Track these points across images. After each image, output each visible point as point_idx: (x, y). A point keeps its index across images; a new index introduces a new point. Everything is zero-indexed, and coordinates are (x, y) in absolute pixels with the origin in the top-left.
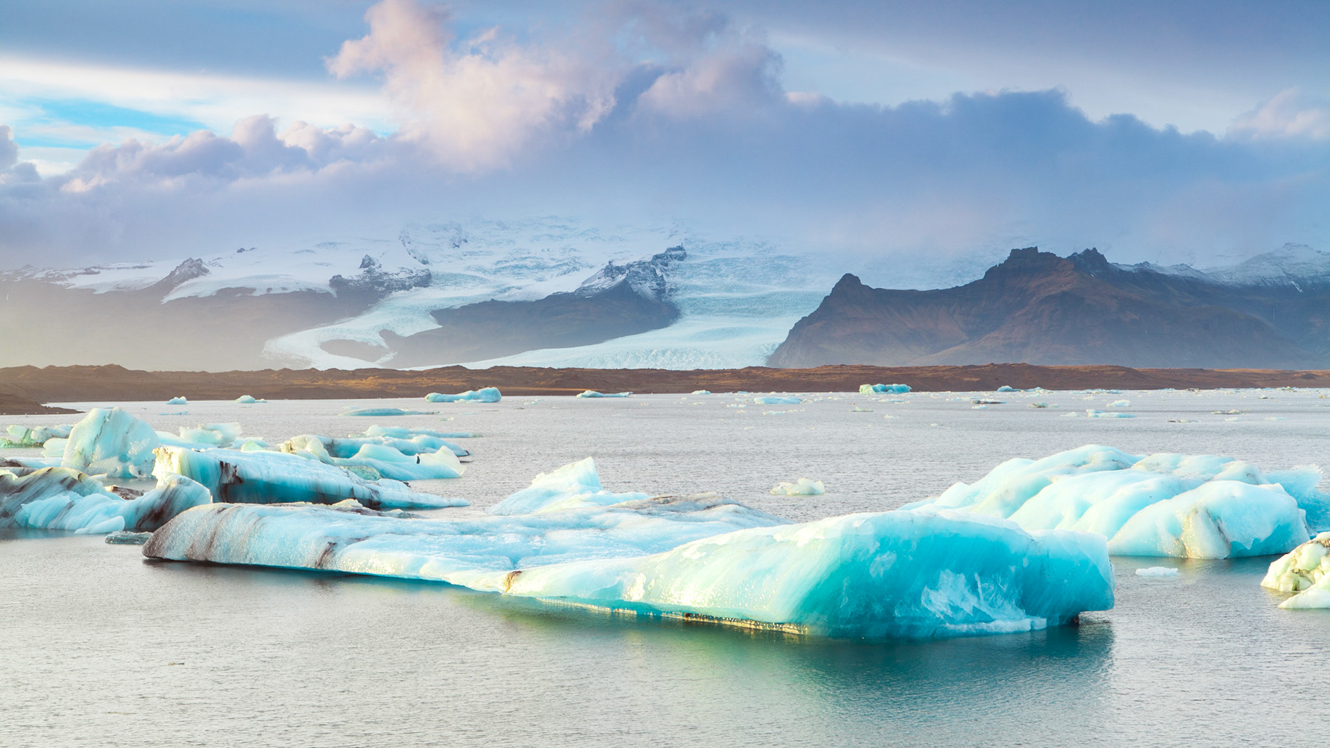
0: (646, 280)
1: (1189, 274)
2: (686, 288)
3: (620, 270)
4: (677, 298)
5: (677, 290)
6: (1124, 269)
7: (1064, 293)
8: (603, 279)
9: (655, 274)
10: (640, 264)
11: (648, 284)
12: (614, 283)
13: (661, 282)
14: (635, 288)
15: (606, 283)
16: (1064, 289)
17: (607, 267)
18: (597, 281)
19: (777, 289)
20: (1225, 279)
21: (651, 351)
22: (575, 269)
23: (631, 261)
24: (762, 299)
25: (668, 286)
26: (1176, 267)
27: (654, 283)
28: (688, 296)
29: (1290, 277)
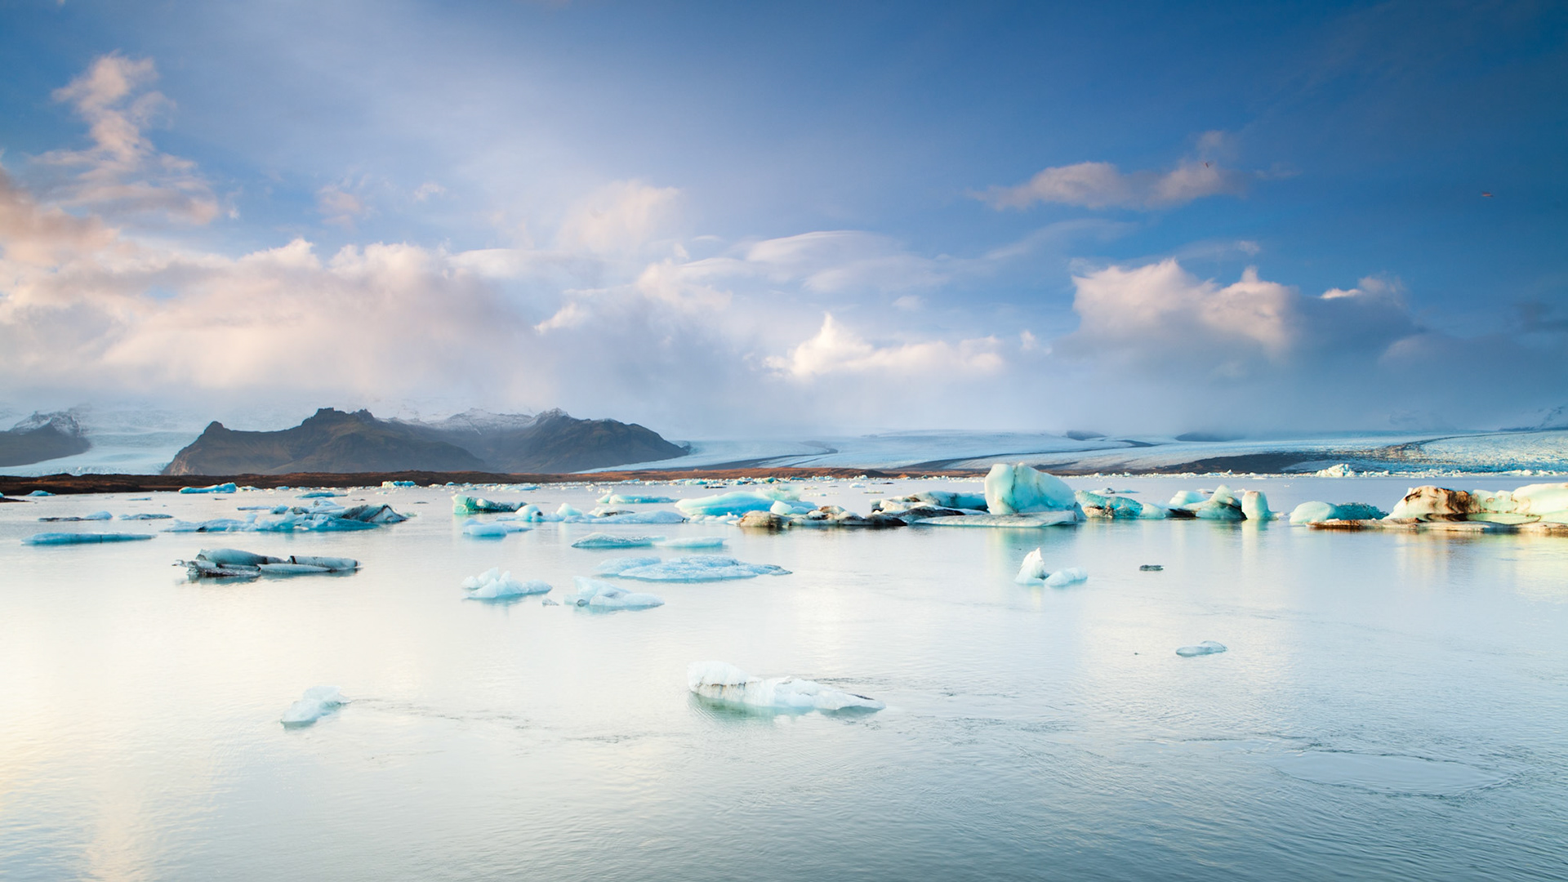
0: (65, 423)
1: (419, 424)
2: (94, 429)
3: (44, 417)
4: (87, 435)
5: (87, 430)
6: (383, 421)
7: (352, 434)
8: (31, 423)
9: (72, 420)
10: (60, 414)
11: (66, 426)
12: (40, 426)
13: (76, 426)
14: (58, 429)
15: (34, 425)
16: (352, 431)
17: (34, 415)
18: (27, 424)
19: (158, 430)
20: (439, 427)
21: (77, 468)
22: (8, 416)
23: (52, 411)
24: (149, 436)
25: (80, 428)
26: (412, 420)
27: (71, 426)
28: (95, 434)
29: (474, 426)
